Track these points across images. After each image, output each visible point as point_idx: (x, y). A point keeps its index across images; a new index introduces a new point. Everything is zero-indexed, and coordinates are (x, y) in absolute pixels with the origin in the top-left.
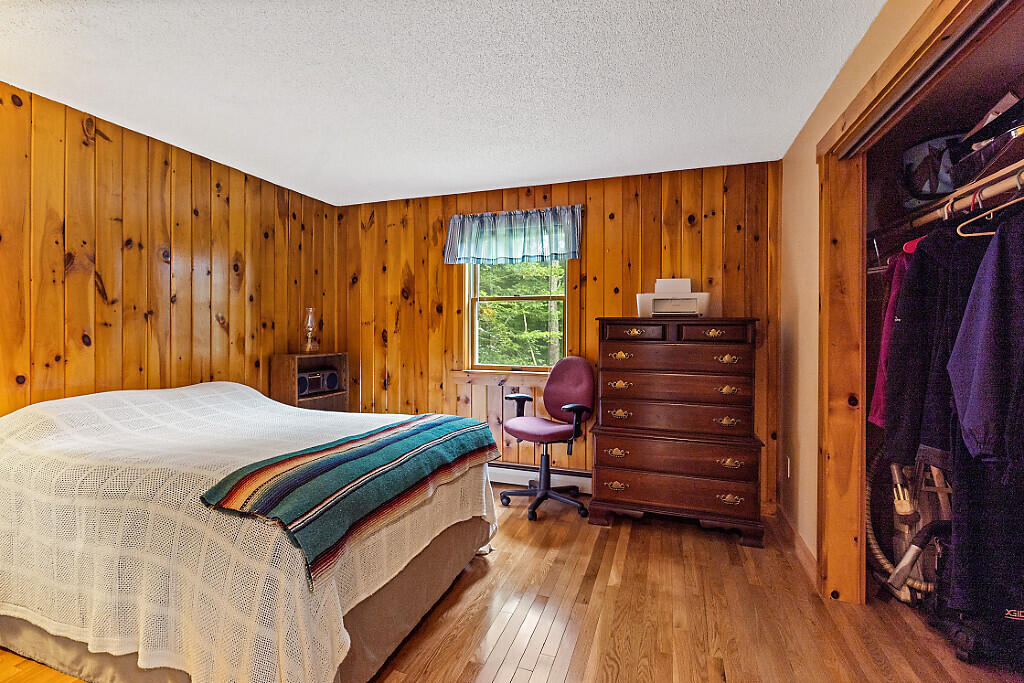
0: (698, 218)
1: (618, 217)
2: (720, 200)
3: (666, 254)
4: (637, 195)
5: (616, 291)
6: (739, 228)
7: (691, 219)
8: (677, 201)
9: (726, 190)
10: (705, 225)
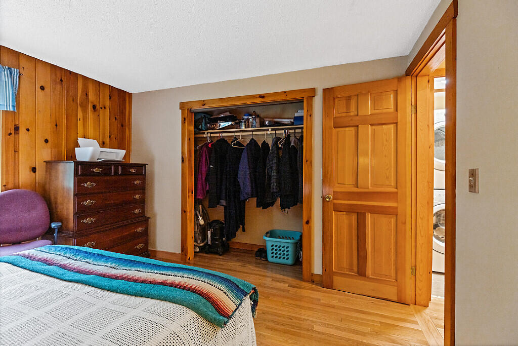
0: (98, 107)
1: (47, 90)
2: (108, 103)
3: (80, 124)
4: (61, 80)
5: (46, 141)
6: (116, 119)
7: (94, 107)
8: (86, 94)
9: (110, 98)
10: (101, 112)
